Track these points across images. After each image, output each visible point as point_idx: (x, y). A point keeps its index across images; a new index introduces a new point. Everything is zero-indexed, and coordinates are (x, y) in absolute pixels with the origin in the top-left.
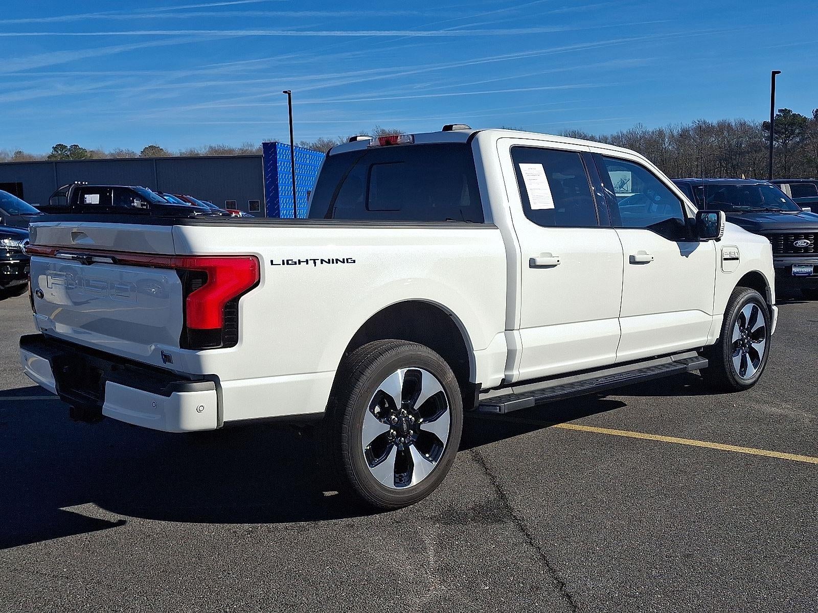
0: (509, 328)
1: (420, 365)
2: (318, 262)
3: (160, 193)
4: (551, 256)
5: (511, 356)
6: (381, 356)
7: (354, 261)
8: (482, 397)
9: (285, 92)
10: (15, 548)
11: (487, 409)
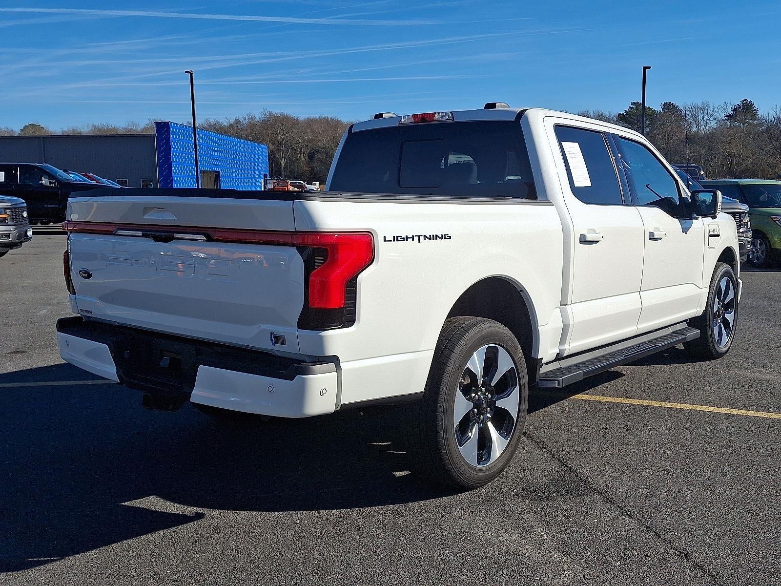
0: (563, 304)
1: (498, 341)
2: (422, 238)
3: (65, 171)
4: (595, 232)
5: (565, 329)
6: (467, 334)
7: (450, 237)
8: (542, 370)
9: (187, 72)
10: (96, 551)
11: (545, 384)
